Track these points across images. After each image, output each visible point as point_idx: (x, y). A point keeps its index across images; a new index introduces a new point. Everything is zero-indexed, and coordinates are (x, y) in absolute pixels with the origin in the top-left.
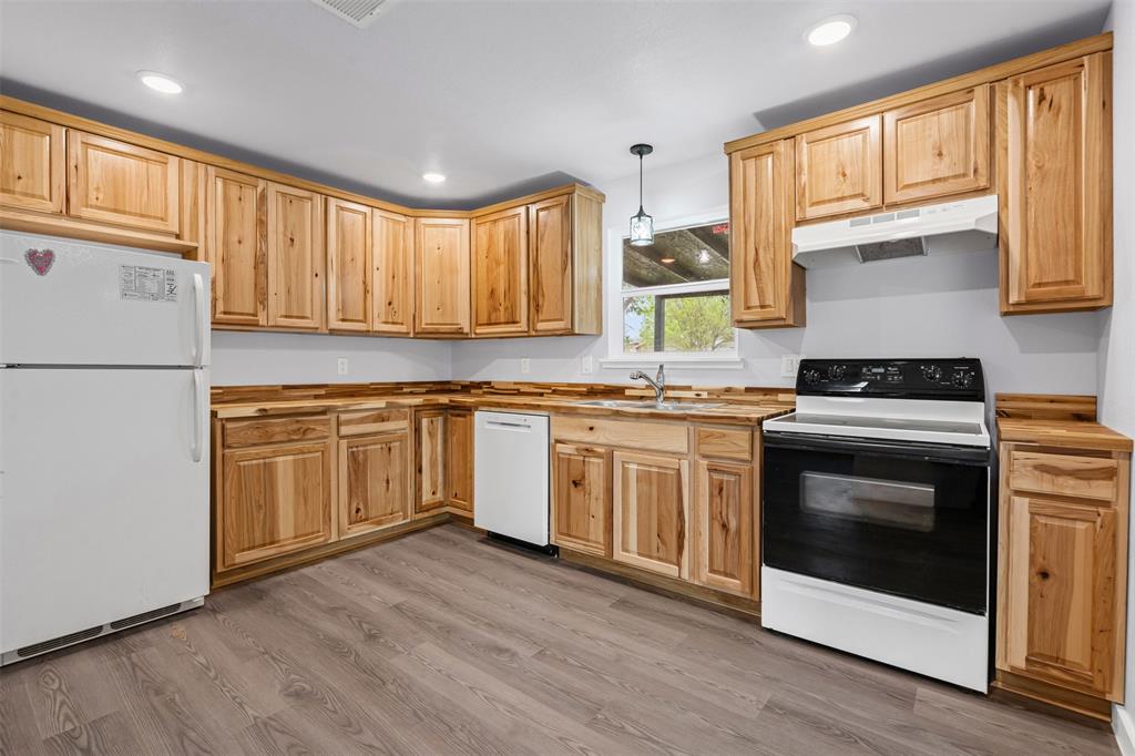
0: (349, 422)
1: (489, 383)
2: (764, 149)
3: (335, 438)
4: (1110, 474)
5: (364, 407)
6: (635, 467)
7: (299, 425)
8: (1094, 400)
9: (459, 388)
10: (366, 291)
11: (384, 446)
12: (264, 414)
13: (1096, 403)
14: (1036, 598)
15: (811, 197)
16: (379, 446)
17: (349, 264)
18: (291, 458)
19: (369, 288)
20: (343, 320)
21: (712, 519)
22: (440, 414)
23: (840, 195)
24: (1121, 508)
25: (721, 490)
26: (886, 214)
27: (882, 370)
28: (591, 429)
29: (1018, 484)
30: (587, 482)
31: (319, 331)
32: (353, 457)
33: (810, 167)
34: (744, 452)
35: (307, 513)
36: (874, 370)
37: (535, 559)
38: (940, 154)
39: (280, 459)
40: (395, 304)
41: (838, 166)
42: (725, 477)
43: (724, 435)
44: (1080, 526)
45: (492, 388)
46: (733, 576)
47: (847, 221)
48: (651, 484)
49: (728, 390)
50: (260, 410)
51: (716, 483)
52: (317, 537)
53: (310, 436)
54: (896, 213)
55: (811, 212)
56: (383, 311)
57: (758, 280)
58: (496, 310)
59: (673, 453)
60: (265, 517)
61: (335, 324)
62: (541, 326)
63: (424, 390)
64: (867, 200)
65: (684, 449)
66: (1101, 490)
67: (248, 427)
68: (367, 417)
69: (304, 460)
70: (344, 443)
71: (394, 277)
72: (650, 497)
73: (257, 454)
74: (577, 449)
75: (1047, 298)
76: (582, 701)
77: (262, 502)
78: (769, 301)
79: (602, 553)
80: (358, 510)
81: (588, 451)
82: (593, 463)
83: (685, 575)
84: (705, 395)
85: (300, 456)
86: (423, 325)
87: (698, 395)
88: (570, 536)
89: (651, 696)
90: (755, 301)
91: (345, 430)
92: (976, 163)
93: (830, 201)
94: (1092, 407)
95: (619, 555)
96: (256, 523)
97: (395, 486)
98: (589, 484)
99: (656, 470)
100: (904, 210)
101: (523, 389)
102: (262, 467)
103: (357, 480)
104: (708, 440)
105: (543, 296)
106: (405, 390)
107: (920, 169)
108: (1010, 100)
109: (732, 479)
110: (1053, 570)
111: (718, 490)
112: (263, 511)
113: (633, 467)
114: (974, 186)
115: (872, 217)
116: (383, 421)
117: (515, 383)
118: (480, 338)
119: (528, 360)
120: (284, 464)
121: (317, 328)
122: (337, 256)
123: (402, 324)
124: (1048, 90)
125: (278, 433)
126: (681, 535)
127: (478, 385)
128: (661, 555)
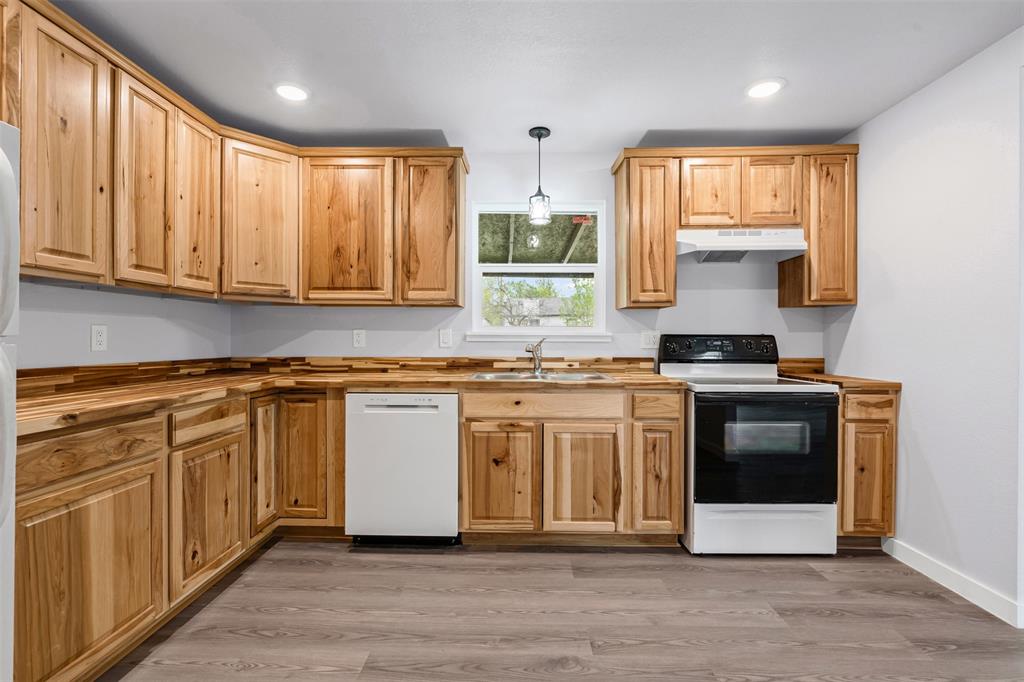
0: (186, 423)
1: (303, 359)
2: (656, 162)
3: (166, 450)
4: (890, 403)
5: (205, 398)
6: (568, 436)
7: (121, 438)
8: (822, 361)
9: (249, 366)
10: (167, 227)
11: (223, 452)
12: (73, 423)
13: (823, 362)
14: (858, 484)
15: (693, 209)
16: (217, 454)
17: (145, 183)
18: (109, 494)
19: (170, 223)
20: (138, 267)
21: (646, 472)
22: (273, 401)
23: (713, 210)
24: (892, 422)
25: (654, 446)
26: (741, 230)
27: (720, 343)
28: (518, 403)
29: (850, 415)
30: (511, 458)
31: (101, 281)
32: (189, 473)
33: (693, 184)
34: (676, 411)
35: (131, 578)
36: (715, 343)
37: (442, 553)
38: (776, 196)
39: (92, 501)
40: (200, 252)
41: (712, 189)
42: (658, 435)
43: (658, 399)
44: (879, 436)
45: (308, 364)
46: (664, 518)
47: (717, 231)
48: (586, 450)
49: (598, 361)
50: (64, 418)
51: (650, 441)
52: (146, 615)
53: (137, 452)
54: (747, 230)
55: (694, 220)
56: (187, 259)
57: (653, 269)
58: (343, 272)
59: (607, 419)
60: (69, 612)
61: (126, 272)
62: (412, 295)
63: (203, 370)
64: (732, 218)
65: (621, 414)
66: (886, 414)
67: (44, 451)
68: (205, 413)
69: (127, 492)
70: (178, 456)
71: (199, 213)
72: (585, 463)
73: (56, 499)
74: (499, 426)
75: (828, 298)
76: (689, 674)
77: (64, 586)
78: (662, 287)
79: (530, 527)
80: (195, 553)
81: (513, 425)
82: (520, 438)
83: (621, 529)
84: (576, 365)
85: (123, 490)
86: (232, 284)
87: (570, 365)
88: (488, 518)
89: (720, 641)
90: (649, 285)
91: (181, 436)
92: (795, 206)
93: (706, 214)
94: (821, 365)
95: (551, 525)
96: (54, 627)
97: (233, 506)
98: (515, 460)
99: (592, 436)
100: (752, 230)
101: (356, 365)
102: (64, 520)
103: (193, 511)
104: (644, 404)
105: (418, 261)
106: (182, 371)
107: (764, 204)
108: (812, 170)
109: (664, 435)
110: (866, 466)
111: (652, 447)
112: (66, 601)
113: (566, 437)
114: (793, 222)
115: (732, 231)
116: (222, 416)
117: (344, 359)
118: (310, 303)
119: (363, 331)
120: (98, 506)
121: (98, 276)
122: (130, 166)
123: (207, 279)
124: (831, 170)
125: (92, 454)
126: (617, 493)
127: (284, 362)
128: (596, 515)
